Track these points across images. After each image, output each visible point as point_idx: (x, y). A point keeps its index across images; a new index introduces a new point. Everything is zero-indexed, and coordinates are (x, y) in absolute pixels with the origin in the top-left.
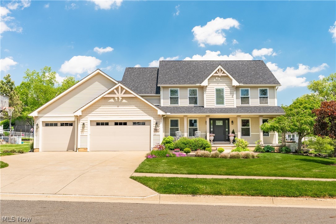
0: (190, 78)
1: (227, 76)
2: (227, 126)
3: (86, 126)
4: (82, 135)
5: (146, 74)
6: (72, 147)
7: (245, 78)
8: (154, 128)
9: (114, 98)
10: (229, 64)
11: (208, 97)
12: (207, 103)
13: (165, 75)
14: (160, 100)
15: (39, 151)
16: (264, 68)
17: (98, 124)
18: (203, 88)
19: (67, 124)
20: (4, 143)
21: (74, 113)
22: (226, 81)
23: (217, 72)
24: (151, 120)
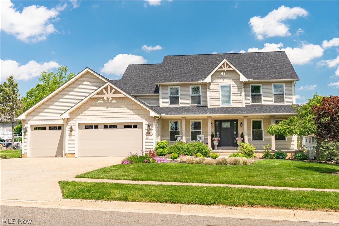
0: (193, 75)
1: (234, 71)
2: (235, 129)
3: (74, 129)
4: (70, 139)
5: (149, 71)
6: (60, 152)
7: (258, 72)
8: (146, 131)
9: (103, 98)
10: (243, 57)
11: (212, 95)
12: (211, 102)
13: (167, 72)
14: (158, 99)
15: (26, 157)
16: (283, 60)
17: (86, 127)
18: (206, 86)
19: (55, 128)
20: (5, 148)
21: (61, 115)
22: (233, 76)
23: (222, 66)
24: (143, 123)
